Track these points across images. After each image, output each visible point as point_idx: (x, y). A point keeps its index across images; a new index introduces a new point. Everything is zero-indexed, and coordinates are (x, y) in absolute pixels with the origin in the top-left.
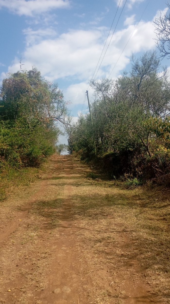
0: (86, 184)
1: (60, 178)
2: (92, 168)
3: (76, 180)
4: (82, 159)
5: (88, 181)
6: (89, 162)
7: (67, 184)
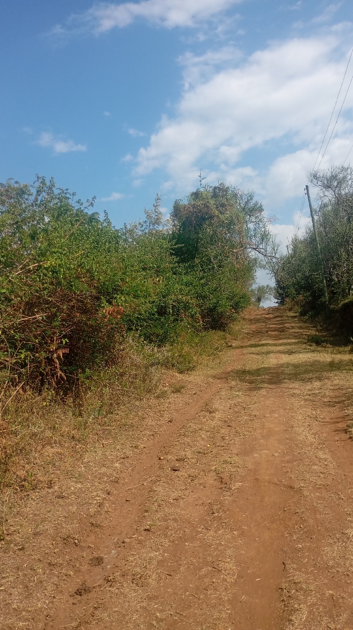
0: (303, 351)
1: (263, 345)
2: (319, 328)
3: (288, 347)
4: (303, 314)
5: (309, 347)
6: (315, 319)
7: (274, 352)
